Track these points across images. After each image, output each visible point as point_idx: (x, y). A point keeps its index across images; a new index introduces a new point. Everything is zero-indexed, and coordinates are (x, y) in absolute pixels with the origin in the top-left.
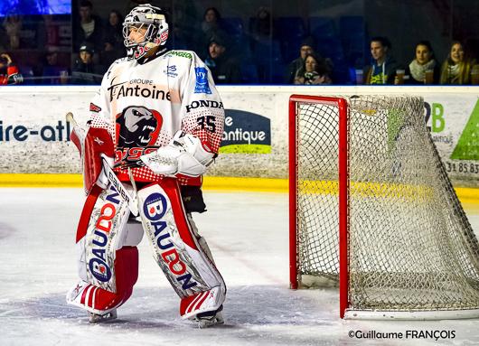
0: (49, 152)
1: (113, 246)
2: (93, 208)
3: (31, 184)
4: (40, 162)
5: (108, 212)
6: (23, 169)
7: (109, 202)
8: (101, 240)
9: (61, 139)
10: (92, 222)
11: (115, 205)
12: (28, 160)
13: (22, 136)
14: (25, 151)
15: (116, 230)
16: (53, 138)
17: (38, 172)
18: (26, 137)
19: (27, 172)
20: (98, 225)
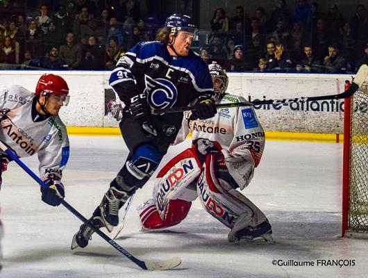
0: (295, 118)
1: (170, 195)
2: (174, 165)
3: (283, 138)
4: (289, 124)
5: (178, 174)
6: (278, 128)
7: (183, 168)
8: (166, 187)
9: (303, 109)
10: (169, 173)
11: (184, 172)
12: (281, 123)
13: (277, 107)
14: (279, 117)
15: (176, 188)
16: (298, 109)
17: (288, 131)
18: (280, 107)
19: (280, 130)
20: (170, 177)
